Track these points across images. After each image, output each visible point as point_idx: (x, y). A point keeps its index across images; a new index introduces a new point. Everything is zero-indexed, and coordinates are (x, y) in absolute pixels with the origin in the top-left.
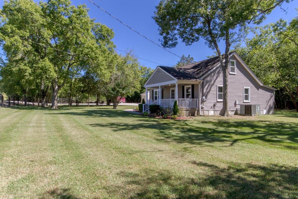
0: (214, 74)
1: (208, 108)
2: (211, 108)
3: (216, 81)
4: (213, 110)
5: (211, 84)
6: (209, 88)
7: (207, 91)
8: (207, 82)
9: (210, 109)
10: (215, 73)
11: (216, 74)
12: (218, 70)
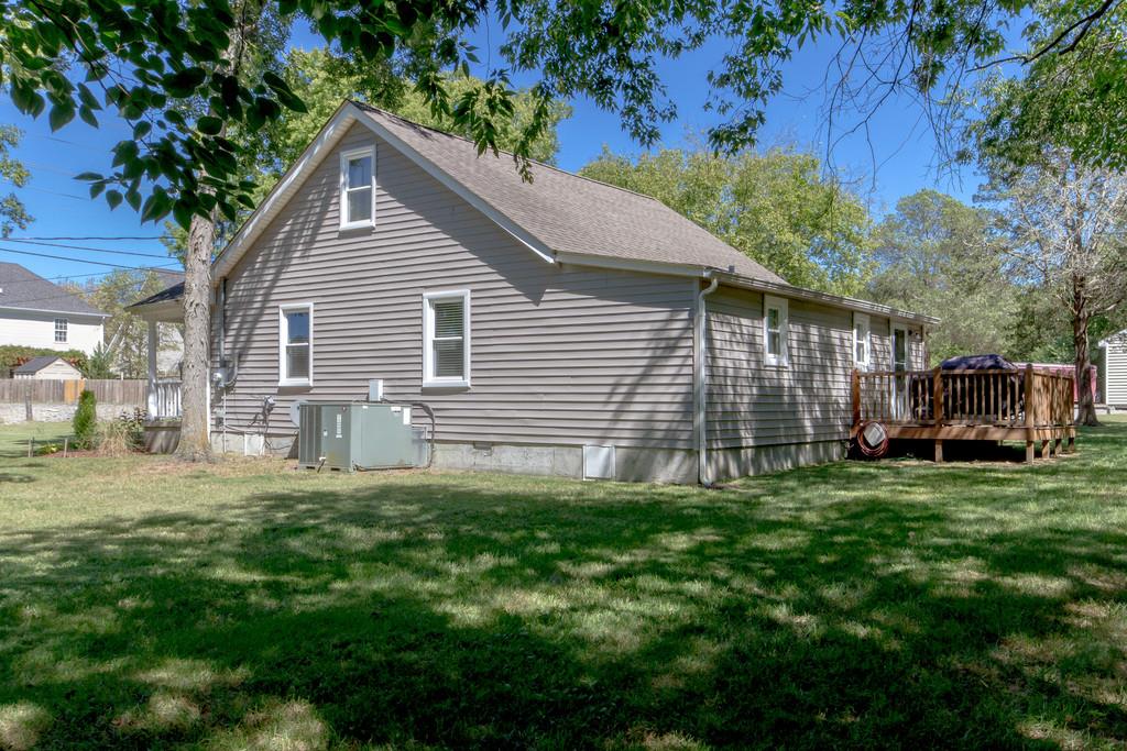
0: (265, 262)
1: (241, 423)
2: (255, 420)
3: (276, 291)
4: (261, 430)
5: (253, 312)
6: (243, 333)
7: (239, 346)
8: (238, 306)
9: (247, 423)
10: (271, 254)
11: (273, 258)
12: (281, 236)
